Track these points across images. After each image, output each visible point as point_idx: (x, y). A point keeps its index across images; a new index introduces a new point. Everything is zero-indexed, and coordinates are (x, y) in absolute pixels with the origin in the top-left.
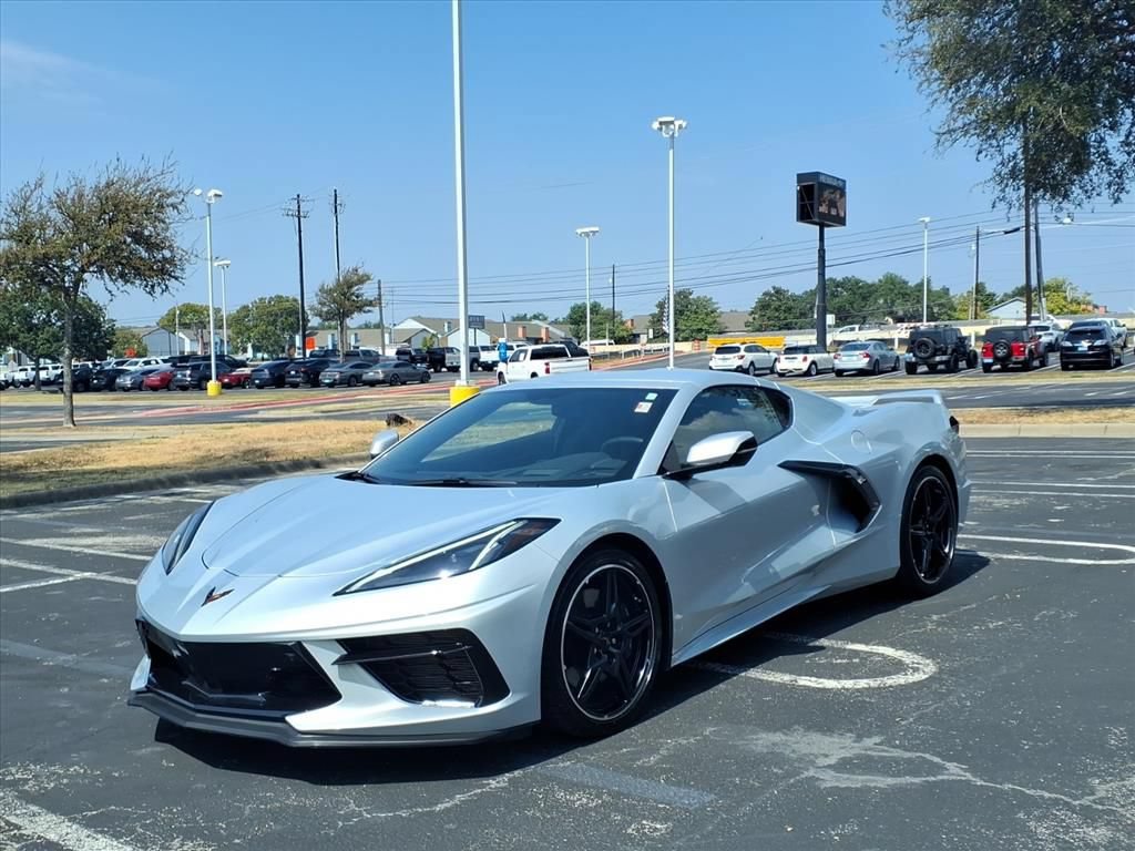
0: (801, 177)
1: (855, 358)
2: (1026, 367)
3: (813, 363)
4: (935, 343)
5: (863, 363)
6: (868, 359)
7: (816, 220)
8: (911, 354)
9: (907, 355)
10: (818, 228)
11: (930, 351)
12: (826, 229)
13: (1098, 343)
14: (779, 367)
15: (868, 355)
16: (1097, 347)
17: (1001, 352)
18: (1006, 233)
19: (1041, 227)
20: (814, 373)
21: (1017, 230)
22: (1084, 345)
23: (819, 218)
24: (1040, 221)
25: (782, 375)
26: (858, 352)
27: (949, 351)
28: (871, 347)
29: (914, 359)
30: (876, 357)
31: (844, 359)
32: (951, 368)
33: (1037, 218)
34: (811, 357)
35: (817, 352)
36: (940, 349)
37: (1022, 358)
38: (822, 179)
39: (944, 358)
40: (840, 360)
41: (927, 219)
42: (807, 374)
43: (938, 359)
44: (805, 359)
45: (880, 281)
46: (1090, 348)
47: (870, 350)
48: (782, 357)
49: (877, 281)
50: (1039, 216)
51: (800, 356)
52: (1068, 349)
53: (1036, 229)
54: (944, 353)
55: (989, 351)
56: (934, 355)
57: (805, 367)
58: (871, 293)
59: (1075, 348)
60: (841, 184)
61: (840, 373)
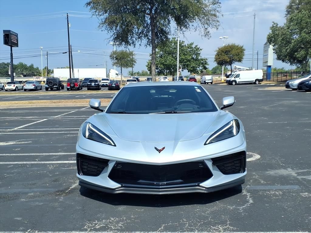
0: (4, 31)
1: (30, 86)
2: (78, 89)
3: (17, 87)
4: (54, 82)
5: (33, 87)
6: (34, 86)
7: (10, 44)
8: (47, 85)
9: (46, 85)
10: (10, 47)
11: (53, 84)
12: (12, 48)
13: (96, 83)
14: (6, 88)
15: (34, 85)
16: (96, 84)
17: (72, 85)
18: (63, 53)
19: (72, 52)
20: (17, 90)
21: (66, 53)
22: (93, 84)
23: (11, 44)
24: (72, 51)
25: (6, 90)
26: (31, 84)
27: (58, 85)
28: (35, 83)
29: (48, 87)
30: (37, 86)
31: (27, 86)
32: (58, 89)
33: (71, 50)
34: (16, 85)
35: (17, 84)
36: (55, 84)
37: (77, 87)
38: (11, 32)
39: (56, 86)
40: (26, 86)
41: (42, 47)
42: (15, 90)
43: (55, 86)
44: (14, 86)
45: (18, 64)
46: (95, 85)
47: (35, 84)
48: (7, 85)
49: (17, 64)
50: (72, 49)
51: (13, 85)
52: (89, 85)
53: (71, 53)
54: (56, 85)
55: (69, 85)
56: (54, 85)
57: (14, 88)
58: (16, 68)
59: (91, 85)
60: (17, 35)
61: (25, 90)
